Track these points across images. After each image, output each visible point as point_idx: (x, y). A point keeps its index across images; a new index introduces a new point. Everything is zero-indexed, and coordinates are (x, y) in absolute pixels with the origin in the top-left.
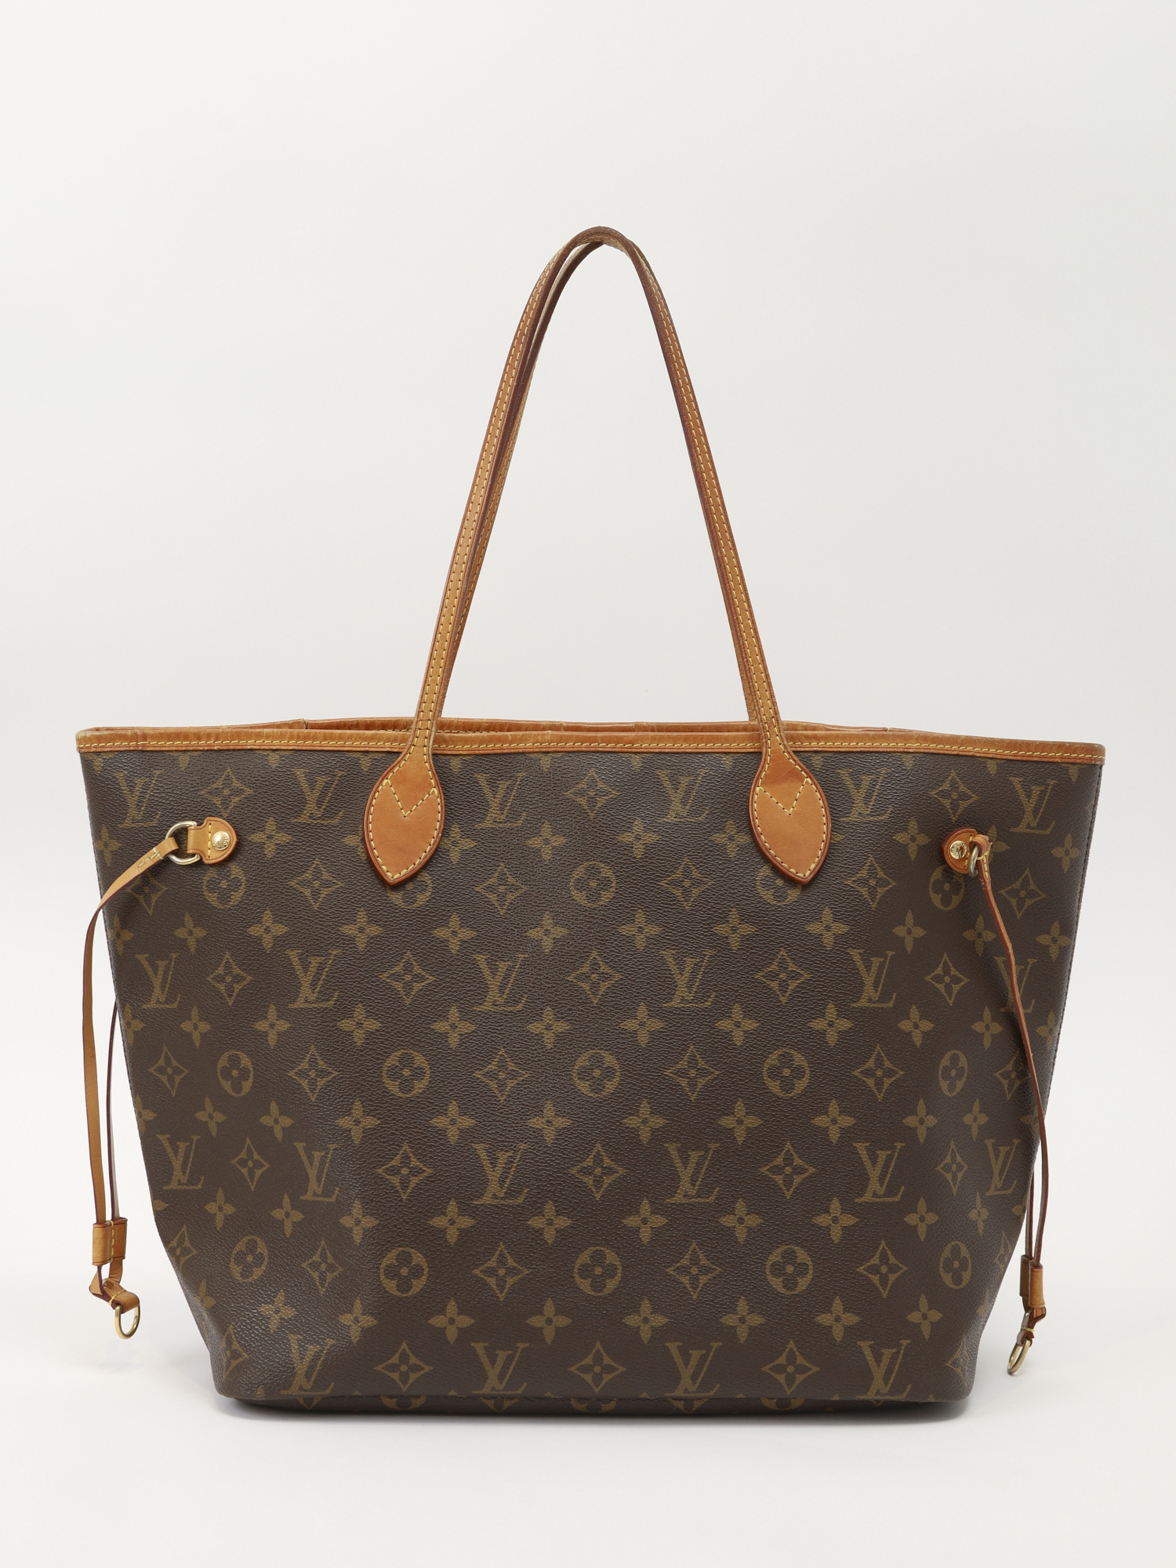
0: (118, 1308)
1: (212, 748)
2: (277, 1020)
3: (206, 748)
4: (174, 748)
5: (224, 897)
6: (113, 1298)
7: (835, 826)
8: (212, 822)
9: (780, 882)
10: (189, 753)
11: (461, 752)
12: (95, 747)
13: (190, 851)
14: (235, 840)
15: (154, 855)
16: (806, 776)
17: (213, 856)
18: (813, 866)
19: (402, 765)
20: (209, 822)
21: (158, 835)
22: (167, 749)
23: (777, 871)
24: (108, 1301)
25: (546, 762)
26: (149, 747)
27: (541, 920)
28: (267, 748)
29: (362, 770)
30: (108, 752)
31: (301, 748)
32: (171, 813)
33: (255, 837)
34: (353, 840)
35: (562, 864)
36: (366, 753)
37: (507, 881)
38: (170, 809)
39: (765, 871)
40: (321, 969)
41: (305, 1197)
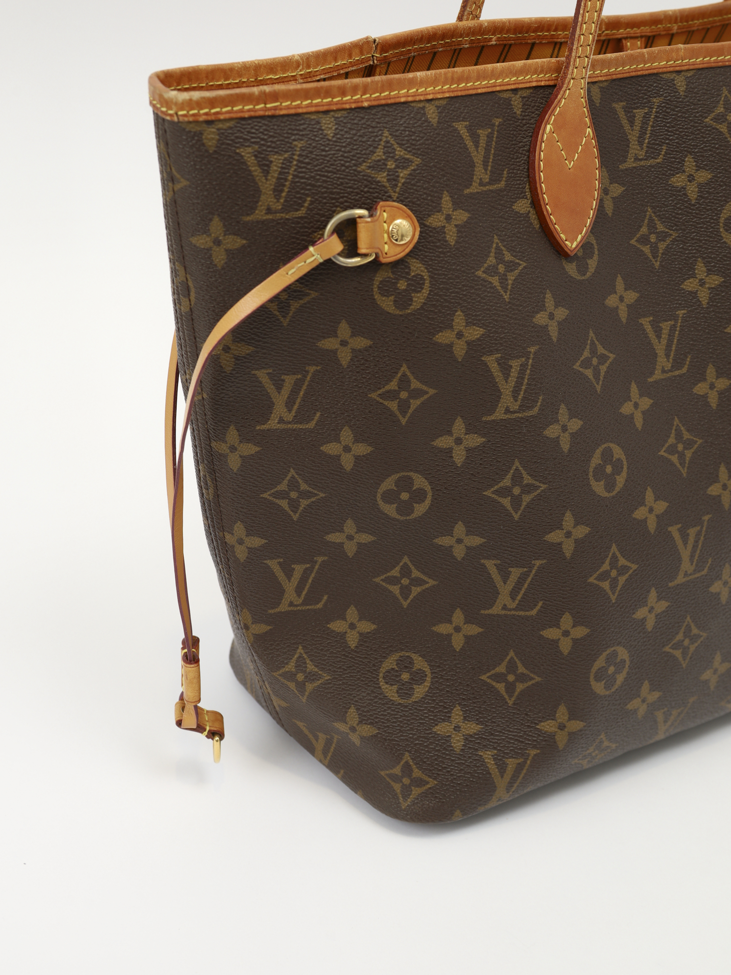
0: (217, 738)
1: (360, 105)
2: (466, 434)
3: (353, 106)
4: (313, 109)
5: (403, 300)
6: (208, 729)
8: (387, 209)
10: (332, 113)
12: (206, 114)
13: (362, 251)
14: (418, 229)
15: (313, 256)
17: (391, 253)
19: (561, 105)
20: (383, 209)
21: (306, 228)
22: (304, 110)
24: (202, 733)
25: (680, 83)
26: (281, 109)
27: (694, 269)
28: (422, 98)
29: (515, 113)
30: (225, 120)
31: (455, 94)
32: (325, 198)
33: (437, 220)
34: (522, 206)
35: (709, 202)
36: (515, 91)
37: (657, 229)
38: (323, 193)
40: (522, 372)
41: (490, 612)
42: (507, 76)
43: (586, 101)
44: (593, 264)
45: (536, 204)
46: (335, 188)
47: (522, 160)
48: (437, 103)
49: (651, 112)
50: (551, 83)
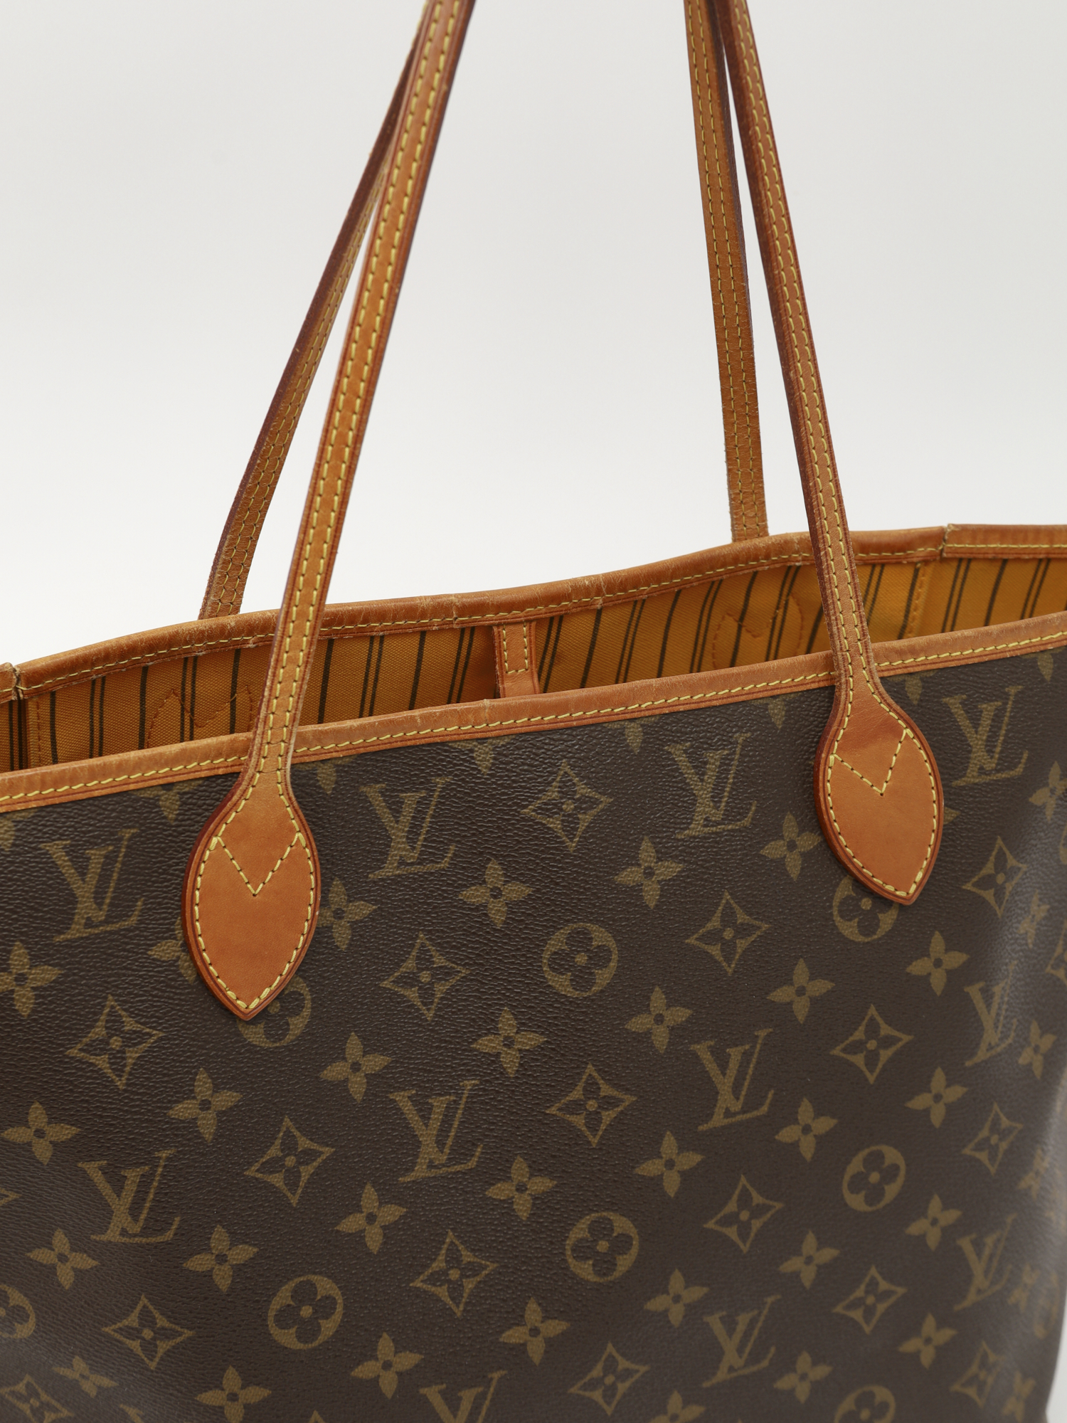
2: (72, 1252)
7: (951, 802)
9: (866, 904)
11: (335, 755)
16: (904, 725)
18: (920, 876)
19: (242, 805)
23: (862, 887)
25: (484, 758)
27: (497, 1023)
29: (165, 818)
31: (50, 802)
34: (168, 950)
35: (526, 928)
36: (168, 787)
37: (433, 963)
39: (844, 889)
42: (149, 769)
43: (290, 799)
44: (299, 1022)
47: (173, 884)
48: (17, 817)
49: (432, 796)
50: (236, 769)
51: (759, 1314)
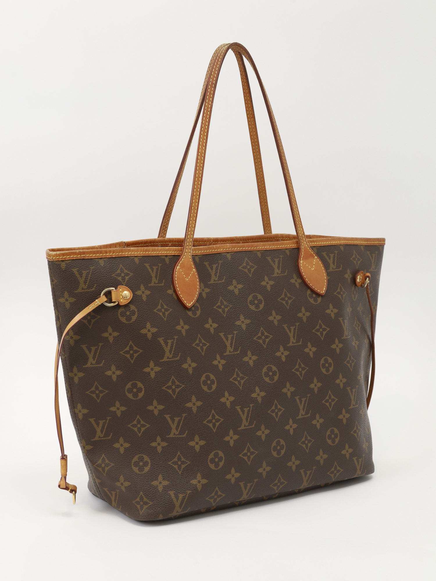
1: (112, 256)
2: (154, 367)
3: (110, 257)
4: (97, 257)
5: (129, 318)
6: (70, 489)
7: (328, 274)
8: (121, 288)
9: (314, 296)
10: (103, 259)
11: (198, 254)
12: (61, 258)
13: (113, 300)
14: (132, 295)
15: (97, 303)
16: (315, 256)
17: (123, 302)
18: (324, 289)
19: (182, 260)
20: (120, 288)
21: (95, 294)
22: (94, 258)
23: (313, 291)
25: (229, 256)
26: (86, 257)
27: (240, 318)
28: (133, 255)
29: (167, 263)
30: (68, 260)
31: (145, 255)
32: (101, 285)
33: (139, 293)
34: (170, 292)
35: (243, 295)
36: (166, 256)
37: (224, 304)
38: (100, 283)
39: (309, 292)
40: (172, 344)
41: (169, 436)
42: (163, 251)
43: (192, 260)
44: (198, 313)
45: (175, 291)
46: (104, 281)
47: (170, 278)
48: (138, 257)
49: (219, 265)
50: (179, 254)
51: (307, 399)
